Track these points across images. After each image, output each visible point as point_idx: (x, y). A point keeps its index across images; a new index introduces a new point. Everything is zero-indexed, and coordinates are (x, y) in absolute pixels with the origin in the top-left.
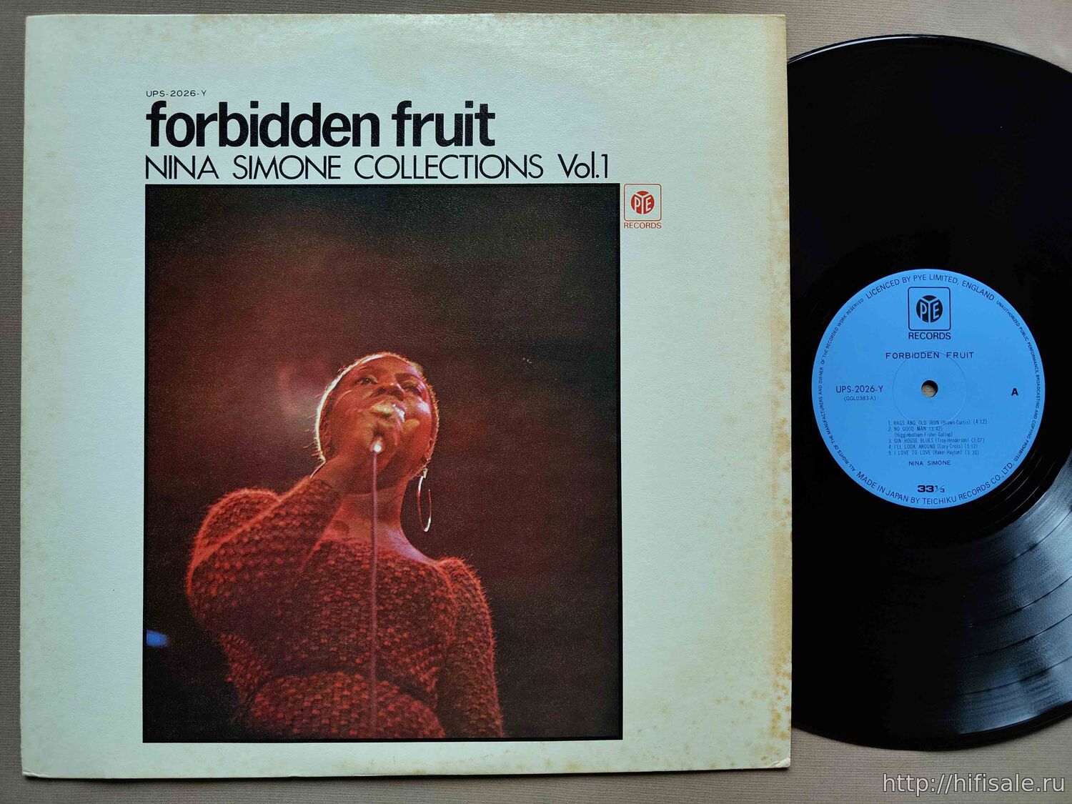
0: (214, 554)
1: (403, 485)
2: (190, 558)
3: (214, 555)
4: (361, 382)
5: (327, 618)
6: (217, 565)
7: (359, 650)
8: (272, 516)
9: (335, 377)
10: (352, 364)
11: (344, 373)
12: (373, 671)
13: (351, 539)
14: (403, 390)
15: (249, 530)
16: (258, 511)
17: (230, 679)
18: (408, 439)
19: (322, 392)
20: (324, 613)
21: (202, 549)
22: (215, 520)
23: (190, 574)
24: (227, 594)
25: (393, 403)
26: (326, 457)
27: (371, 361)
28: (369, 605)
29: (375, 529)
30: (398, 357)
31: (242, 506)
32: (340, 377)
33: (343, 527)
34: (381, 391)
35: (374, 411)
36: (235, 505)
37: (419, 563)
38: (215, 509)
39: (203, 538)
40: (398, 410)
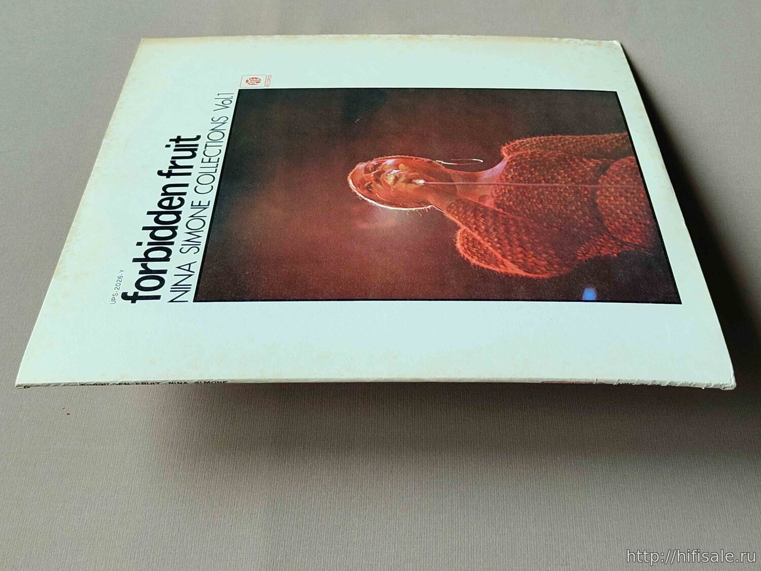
0: (511, 262)
1: (449, 171)
2: (517, 275)
3: (513, 262)
4: (370, 189)
5: (555, 206)
6: (521, 261)
7: (577, 192)
8: (477, 232)
9: (366, 201)
10: (356, 193)
11: (363, 197)
12: (593, 186)
13: (492, 194)
14: (377, 171)
15: (490, 244)
16: (474, 239)
17: (615, 255)
18: (413, 169)
19: (376, 207)
20: (552, 208)
21: (509, 269)
22: (483, 262)
23: (530, 275)
24: (545, 255)
25: (387, 175)
26: (429, 205)
27: (354, 184)
28: (542, 187)
29: (483, 183)
30: (351, 173)
31: (470, 248)
32: (366, 199)
33: (483, 198)
34: (377, 181)
35: (393, 183)
36: (469, 251)
37: (507, 165)
38: (474, 261)
39: (499, 268)
40: (392, 173)
